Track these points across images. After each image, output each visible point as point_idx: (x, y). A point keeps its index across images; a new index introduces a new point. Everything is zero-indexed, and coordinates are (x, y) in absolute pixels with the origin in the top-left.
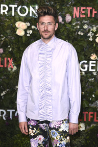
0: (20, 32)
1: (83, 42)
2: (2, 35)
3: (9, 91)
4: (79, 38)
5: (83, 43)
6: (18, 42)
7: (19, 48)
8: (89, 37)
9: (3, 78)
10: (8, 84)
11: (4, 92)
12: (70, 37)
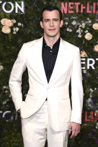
0: (6, 30)
5: (72, 40)
6: (4, 40)
7: (5, 47)
8: (78, 34)
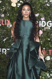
1: (49, 10)
2: (3, 7)
3: (8, 38)
4: (47, 8)
9: (4, 31)
10: (7, 34)
11: (5, 39)
12: (42, 7)
